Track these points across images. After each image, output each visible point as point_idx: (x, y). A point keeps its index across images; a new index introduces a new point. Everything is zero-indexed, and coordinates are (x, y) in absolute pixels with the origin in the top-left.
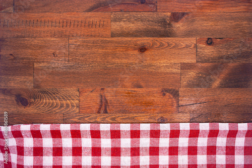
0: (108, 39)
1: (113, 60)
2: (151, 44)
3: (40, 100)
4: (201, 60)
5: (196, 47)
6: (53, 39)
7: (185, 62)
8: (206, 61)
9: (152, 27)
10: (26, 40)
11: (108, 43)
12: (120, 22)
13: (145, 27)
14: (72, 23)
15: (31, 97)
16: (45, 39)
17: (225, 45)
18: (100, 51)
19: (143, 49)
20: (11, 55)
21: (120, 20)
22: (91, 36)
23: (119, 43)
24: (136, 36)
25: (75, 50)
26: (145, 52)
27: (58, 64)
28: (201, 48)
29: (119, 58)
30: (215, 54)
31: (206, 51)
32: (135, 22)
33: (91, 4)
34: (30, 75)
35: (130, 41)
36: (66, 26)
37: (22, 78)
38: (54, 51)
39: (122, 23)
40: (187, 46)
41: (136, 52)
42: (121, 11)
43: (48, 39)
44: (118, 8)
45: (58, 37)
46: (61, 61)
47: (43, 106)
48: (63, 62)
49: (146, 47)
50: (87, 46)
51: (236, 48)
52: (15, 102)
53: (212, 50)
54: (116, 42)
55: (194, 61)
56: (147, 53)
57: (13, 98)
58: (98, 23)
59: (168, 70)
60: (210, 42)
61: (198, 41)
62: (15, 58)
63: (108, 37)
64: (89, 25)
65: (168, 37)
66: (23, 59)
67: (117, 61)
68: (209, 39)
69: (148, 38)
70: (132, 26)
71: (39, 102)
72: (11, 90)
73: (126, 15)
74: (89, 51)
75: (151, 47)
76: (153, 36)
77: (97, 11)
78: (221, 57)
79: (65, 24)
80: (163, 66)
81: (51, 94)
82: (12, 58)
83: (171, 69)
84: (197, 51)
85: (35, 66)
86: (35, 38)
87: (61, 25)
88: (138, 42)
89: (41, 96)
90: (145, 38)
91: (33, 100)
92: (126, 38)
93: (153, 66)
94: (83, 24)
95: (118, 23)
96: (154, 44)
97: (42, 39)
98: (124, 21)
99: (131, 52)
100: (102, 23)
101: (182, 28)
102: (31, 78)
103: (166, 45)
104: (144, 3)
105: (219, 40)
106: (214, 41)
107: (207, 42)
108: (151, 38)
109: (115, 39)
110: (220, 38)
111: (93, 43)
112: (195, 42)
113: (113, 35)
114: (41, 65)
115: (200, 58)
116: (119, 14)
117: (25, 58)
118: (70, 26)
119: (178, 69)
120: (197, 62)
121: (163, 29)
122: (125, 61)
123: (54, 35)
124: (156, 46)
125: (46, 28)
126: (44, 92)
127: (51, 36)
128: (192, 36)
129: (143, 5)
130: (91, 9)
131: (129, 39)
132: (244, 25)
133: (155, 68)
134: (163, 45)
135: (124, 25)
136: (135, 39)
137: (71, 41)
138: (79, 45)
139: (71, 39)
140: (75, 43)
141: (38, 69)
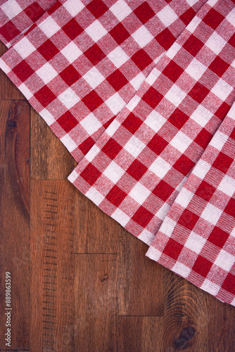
3: (184, 305)
6: (77, 282)
10: (78, 328)
12: (47, 165)
14: (50, 247)
15: (179, 322)
16: (76, 296)
21: (44, 164)
22: (72, 214)
25: (97, 242)
27: (120, 273)
32: (48, 138)
33: (17, 214)
34: (139, 322)
36: (55, 258)
37: (146, 336)
38: (98, 280)
39: (50, 160)
42: (28, 162)
43: (76, 289)
44: (23, 168)
45: (73, 272)
46: (115, 267)
47: (195, 299)
48: (118, 264)
50: (89, 221)
58: (49, 202)
64: (53, 218)
66: (111, 335)
71: (188, 307)
73: (36, 154)
77: (29, 203)
79: (51, 260)
81: (174, 285)
85: (124, 313)
86: (74, 314)
87: (52, 267)
89: (177, 304)
91: (184, 318)
94: (51, 228)
95: (50, 168)
97: (76, 301)
98: (46, 157)
100: (49, 196)
102: (146, 320)
104: (15, 123)
111: (84, 211)
114: (122, 303)
116: (35, 166)
117: (110, 332)
118: (54, 251)
123: (70, 280)
125: (58, 293)
126: (170, 297)
127: (72, 284)
129: (18, 124)
130: (26, 214)
135: (54, 156)
137: (81, 250)
138: (88, 235)
139: (77, 249)
140: (85, 242)
141: (130, 307)
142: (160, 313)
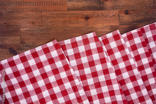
0: (66, 12)
1: (70, 25)
2: (92, 15)
3: (25, 51)
4: (122, 23)
5: (119, 16)
6: (31, 13)
7: (112, 25)
8: (125, 24)
9: (92, 4)
10: (15, 14)
11: (66, 14)
13: (88, 5)
14: (43, 3)
15: (19, 49)
16: (27, 13)
17: (136, 14)
18: (61, 20)
19: (87, 18)
20: (6, 23)
21: (73, 0)
22: (55, 10)
23: (72, 14)
24: (83, 10)
25: (46, 20)
26: (89, 20)
27: (35, 28)
28: (122, 16)
29: (73, 24)
30: (131, 20)
31: (125, 18)
32: (82, 2)
34: (18, 35)
35: (79, 13)
36: (40, 5)
37: (13, 38)
38: (32, 20)
40: (113, 16)
41: (83, 20)
43: (29, 13)
45: (35, 12)
46: (37, 26)
48: (39, 27)
49: (89, 17)
50: (53, 17)
51: (142, 16)
52: (9, 53)
53: (129, 17)
54: (71, 14)
55: (118, 24)
56: (90, 20)
57: (8, 51)
58: (59, 3)
59: (103, 30)
60: (127, 13)
61: (120, 12)
62: (8, 26)
63: (66, 11)
64: (54, 4)
65: (102, 10)
66: (13, 26)
67: (72, 25)
68: (126, 11)
69: (90, 11)
70: (80, 4)
72: (6, 45)
74: (54, 20)
75: (92, 17)
76: (93, 10)
78: (134, 22)
79: (39, 4)
80: (100, 28)
81: (32, 47)
82: (6, 25)
83: (104, 30)
84: (119, 18)
85: (21, 30)
86: (20, 12)
87: (36, 4)
88: (84, 14)
89: (25, 48)
90: (88, 11)
91: (20, 51)
92: (77, 12)
93: (93, 28)
94: (50, 3)
95: (71, 2)
96: (94, 15)
97: (25, 13)
98: (75, 1)
99: (80, 20)
100: (61, 2)
101: (110, 5)
102: (19, 38)
103: (101, 15)
105: (132, 11)
106: (129, 12)
107: (125, 12)
108: (92, 11)
109: (70, 12)
110: (132, 10)
111: (57, 15)
112: (118, 13)
113: (69, 10)
114: (25, 29)
115: (122, 22)
117: (14, 25)
118: (42, 5)
119: (109, 29)
120: (120, 25)
121: (99, 6)
122: (76, 25)
123: (32, 11)
124: (95, 16)
125: (27, 6)
126: (27, 46)
127: (31, 11)
128: (116, 9)
131: (79, 12)
132: (146, 2)
133: (95, 29)
134: (99, 15)
135: (75, 4)
136: (82, 12)
137: (43, 14)
138: (48, 16)
139: (43, 13)
140: (46, 15)
141: (23, 32)
142: (21, 43)
